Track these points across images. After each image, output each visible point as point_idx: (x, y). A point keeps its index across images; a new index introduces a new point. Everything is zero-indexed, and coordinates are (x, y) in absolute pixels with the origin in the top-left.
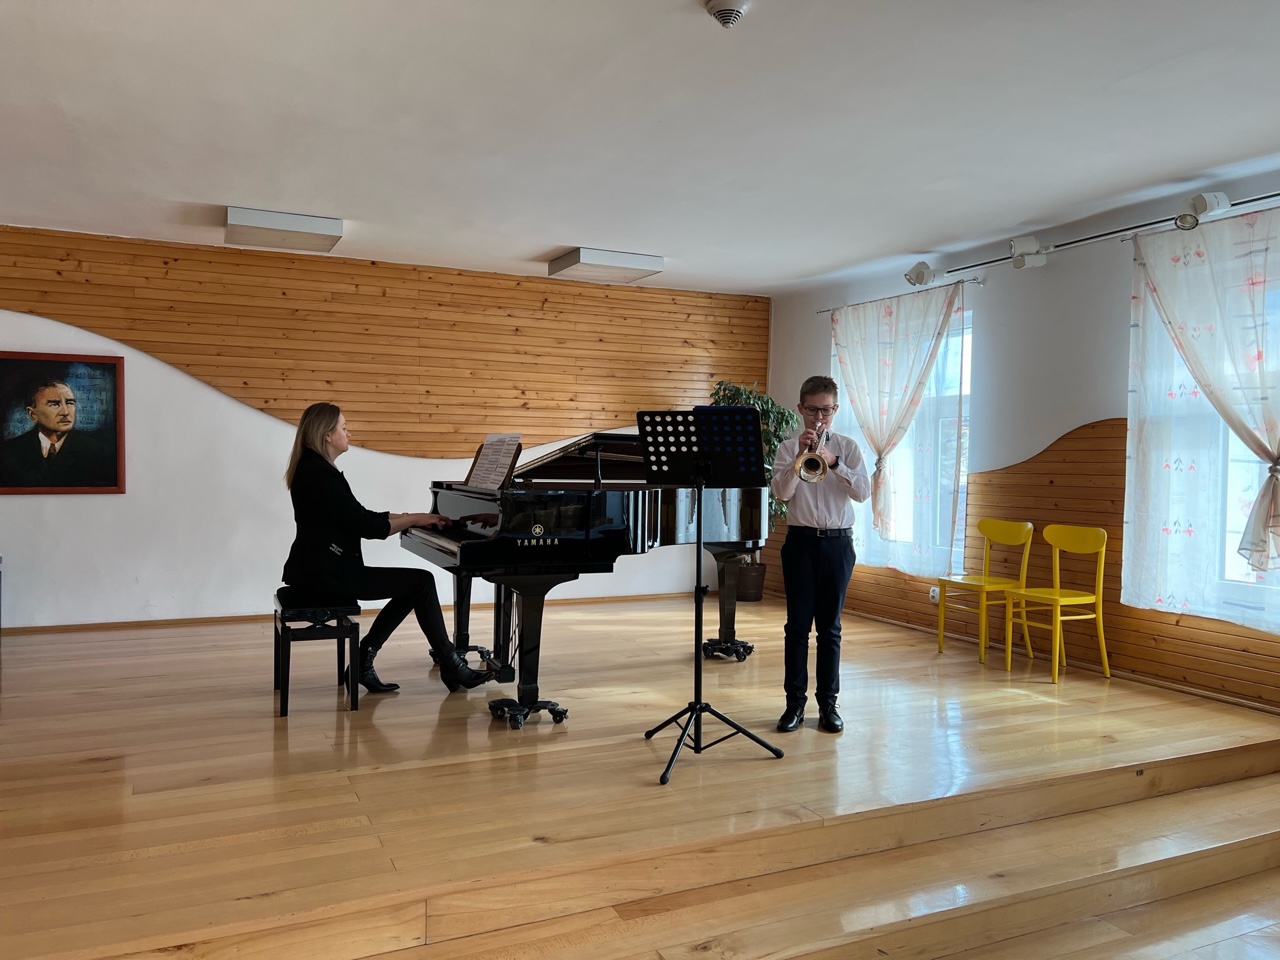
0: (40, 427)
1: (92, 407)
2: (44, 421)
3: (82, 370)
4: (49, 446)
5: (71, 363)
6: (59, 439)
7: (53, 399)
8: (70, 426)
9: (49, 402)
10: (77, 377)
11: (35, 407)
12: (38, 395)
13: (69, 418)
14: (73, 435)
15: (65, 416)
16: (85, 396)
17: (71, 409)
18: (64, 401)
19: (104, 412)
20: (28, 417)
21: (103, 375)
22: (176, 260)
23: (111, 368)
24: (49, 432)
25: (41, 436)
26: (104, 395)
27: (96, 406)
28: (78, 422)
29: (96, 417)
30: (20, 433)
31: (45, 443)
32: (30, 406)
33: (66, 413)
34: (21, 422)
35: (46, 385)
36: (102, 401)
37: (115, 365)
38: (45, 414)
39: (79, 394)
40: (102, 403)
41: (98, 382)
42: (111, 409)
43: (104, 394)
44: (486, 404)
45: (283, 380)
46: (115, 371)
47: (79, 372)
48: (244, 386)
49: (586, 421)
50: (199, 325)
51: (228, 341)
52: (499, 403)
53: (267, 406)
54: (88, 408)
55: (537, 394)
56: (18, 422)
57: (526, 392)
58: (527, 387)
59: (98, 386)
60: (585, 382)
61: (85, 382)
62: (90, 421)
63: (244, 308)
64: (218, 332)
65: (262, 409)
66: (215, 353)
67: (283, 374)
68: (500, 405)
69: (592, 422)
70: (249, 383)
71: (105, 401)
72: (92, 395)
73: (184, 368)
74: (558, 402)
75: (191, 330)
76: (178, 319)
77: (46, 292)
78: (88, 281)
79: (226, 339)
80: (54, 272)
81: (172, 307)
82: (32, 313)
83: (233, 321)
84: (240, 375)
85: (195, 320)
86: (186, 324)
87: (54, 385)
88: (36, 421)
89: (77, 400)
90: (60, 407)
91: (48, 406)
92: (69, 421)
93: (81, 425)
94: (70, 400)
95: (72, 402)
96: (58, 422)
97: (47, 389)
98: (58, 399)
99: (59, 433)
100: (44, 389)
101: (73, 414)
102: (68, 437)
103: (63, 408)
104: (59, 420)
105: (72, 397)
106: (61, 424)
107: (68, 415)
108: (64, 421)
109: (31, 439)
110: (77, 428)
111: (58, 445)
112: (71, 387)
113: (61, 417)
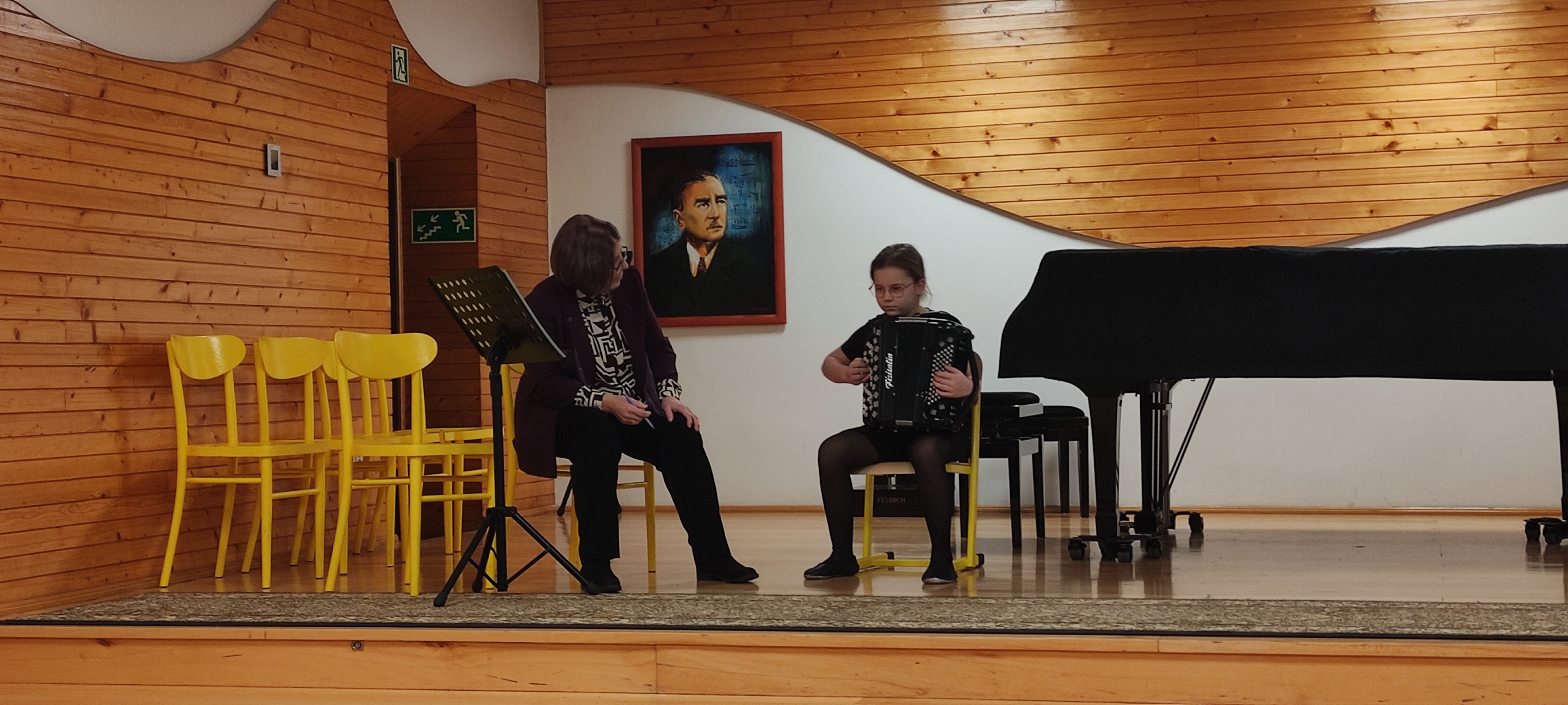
0: (689, 236)
1: (745, 205)
2: (692, 227)
3: (734, 155)
4: (698, 261)
5: (722, 146)
6: (709, 252)
7: (701, 198)
8: (721, 232)
9: (698, 201)
10: (729, 165)
11: (681, 210)
12: (685, 193)
13: (720, 222)
14: (725, 246)
15: (715, 219)
16: (737, 189)
17: (721, 210)
18: (713, 199)
19: (759, 211)
20: (675, 223)
21: (756, 159)
23: (765, 149)
24: (698, 242)
25: (689, 247)
26: (759, 188)
27: (751, 203)
28: (730, 227)
29: (750, 218)
30: (667, 246)
31: (694, 255)
32: (677, 208)
33: (717, 215)
34: (667, 231)
35: (693, 179)
36: (756, 194)
37: (770, 143)
38: (692, 218)
39: (730, 187)
40: (757, 199)
41: (752, 169)
42: (767, 205)
43: (758, 185)
44: (1318, 152)
45: (988, 142)
46: (771, 155)
47: (730, 158)
48: (933, 158)
49: (1521, 167)
50: (872, 74)
51: (911, 92)
52: (1340, 147)
53: (966, 184)
54: (742, 207)
55: (1416, 123)
56: (665, 231)
57: (1394, 123)
58: (1395, 114)
59: (752, 175)
60: (1517, 92)
61: (737, 171)
62: (743, 225)
63: (932, 39)
64: (898, 81)
65: (959, 190)
66: (893, 112)
67: (988, 134)
68: (1343, 150)
69: (1534, 166)
70: (940, 152)
71: (760, 196)
72: (744, 190)
73: (853, 139)
74: (1459, 135)
75: (861, 83)
76: (845, 70)
77: (691, 55)
78: (737, 32)
79: (907, 89)
80: (701, 26)
81: (838, 53)
82: (676, 84)
83: (916, 61)
84: (927, 141)
85: (868, 67)
86: (856, 75)
87: (702, 179)
88: (683, 227)
89: (729, 197)
90: (710, 208)
91: (696, 209)
92: (721, 227)
93: (734, 231)
94: (721, 197)
95: (723, 199)
96: (708, 228)
97: (695, 185)
98: (707, 197)
99: (709, 243)
100: (691, 185)
101: (723, 216)
102: (718, 246)
103: (713, 208)
104: (708, 226)
105: (724, 194)
106: (711, 230)
107: (718, 218)
108: (714, 226)
109: (679, 253)
110: (729, 235)
111: (708, 260)
112: (721, 180)
113: (711, 220)
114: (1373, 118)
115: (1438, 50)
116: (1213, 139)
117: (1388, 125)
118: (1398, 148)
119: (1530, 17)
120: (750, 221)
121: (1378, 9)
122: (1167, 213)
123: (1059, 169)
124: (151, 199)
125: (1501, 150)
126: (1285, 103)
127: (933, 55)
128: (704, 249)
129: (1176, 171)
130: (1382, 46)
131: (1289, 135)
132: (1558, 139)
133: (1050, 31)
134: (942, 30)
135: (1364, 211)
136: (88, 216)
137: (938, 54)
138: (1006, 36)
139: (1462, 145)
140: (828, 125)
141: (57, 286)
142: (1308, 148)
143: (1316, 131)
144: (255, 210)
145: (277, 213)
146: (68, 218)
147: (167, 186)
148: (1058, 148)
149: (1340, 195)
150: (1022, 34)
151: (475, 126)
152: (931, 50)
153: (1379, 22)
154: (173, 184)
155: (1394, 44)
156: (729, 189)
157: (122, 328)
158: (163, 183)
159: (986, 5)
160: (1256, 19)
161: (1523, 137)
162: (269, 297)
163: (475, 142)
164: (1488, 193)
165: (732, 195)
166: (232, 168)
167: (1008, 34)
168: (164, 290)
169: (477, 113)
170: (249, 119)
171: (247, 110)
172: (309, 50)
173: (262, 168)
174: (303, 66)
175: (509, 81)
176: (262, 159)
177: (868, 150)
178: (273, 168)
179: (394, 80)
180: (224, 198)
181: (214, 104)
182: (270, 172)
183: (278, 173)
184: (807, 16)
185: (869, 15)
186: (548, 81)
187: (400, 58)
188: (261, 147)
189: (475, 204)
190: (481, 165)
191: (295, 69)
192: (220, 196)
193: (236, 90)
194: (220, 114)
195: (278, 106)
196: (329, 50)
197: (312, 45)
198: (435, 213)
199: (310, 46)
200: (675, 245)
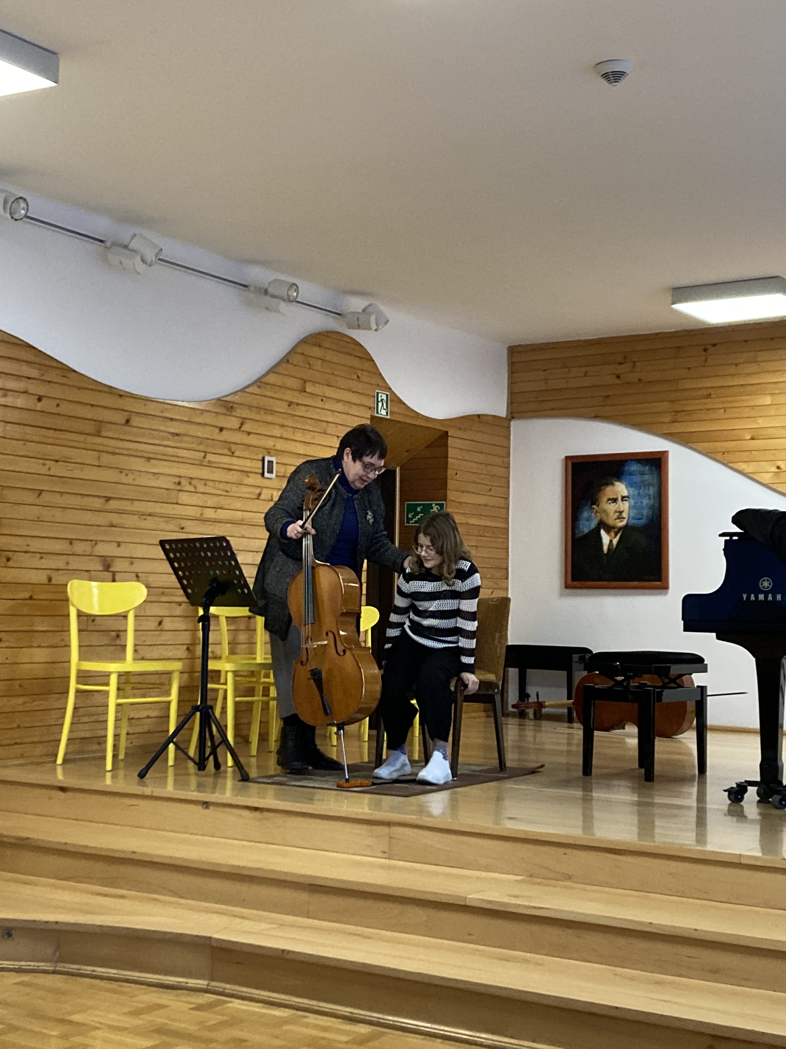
0: (602, 524)
1: (642, 503)
2: (605, 519)
3: (634, 467)
4: (608, 542)
5: (625, 461)
6: (616, 536)
7: (611, 497)
8: (624, 523)
9: (609, 499)
10: (631, 474)
11: (598, 506)
12: (601, 494)
13: (624, 515)
14: (627, 532)
15: (621, 512)
17: (625, 506)
18: (620, 499)
19: (652, 507)
20: (593, 515)
21: (651, 470)
22: (714, 345)
23: (658, 462)
24: (609, 529)
25: (603, 532)
26: (652, 491)
27: (645, 501)
28: (631, 518)
29: (645, 512)
30: (586, 531)
31: (606, 538)
32: (594, 504)
33: (622, 510)
34: (588, 520)
35: (607, 484)
36: (650, 496)
37: (660, 459)
38: (605, 511)
39: (632, 490)
40: (650, 499)
41: (647, 477)
42: (657, 504)
43: (651, 488)
46: (661, 466)
47: (632, 469)
48: (777, 471)
50: (734, 410)
51: (761, 423)
54: (639, 504)
56: (586, 520)
59: (647, 482)
61: (637, 479)
62: (640, 517)
63: (779, 384)
64: (752, 414)
66: (749, 437)
70: (782, 466)
71: (652, 496)
72: (641, 492)
73: (719, 456)
75: (727, 416)
76: (715, 406)
77: (608, 396)
78: (640, 380)
79: (760, 421)
80: (614, 376)
81: (710, 394)
82: (596, 417)
83: (768, 400)
84: (773, 459)
85: (731, 405)
86: (722, 411)
87: (613, 484)
88: (599, 518)
89: (631, 497)
90: (617, 506)
91: (608, 505)
92: (624, 518)
93: (633, 521)
94: (625, 497)
95: (626, 499)
96: (616, 519)
97: (608, 488)
98: (615, 497)
99: (616, 529)
100: (605, 488)
101: (627, 510)
102: (623, 533)
103: (619, 505)
104: (616, 517)
105: (627, 494)
106: (618, 521)
107: (623, 512)
108: (620, 518)
109: (595, 536)
110: (630, 524)
111: (615, 541)
112: (626, 485)
113: (618, 514)
120: (645, 514)
127: (779, 395)
128: (613, 534)
137: (781, 395)
140: (700, 445)
151: (447, 446)
152: (777, 391)
156: (631, 492)
157: (137, 577)
163: (447, 457)
165: (634, 495)
169: (450, 438)
170: (252, 440)
171: (249, 433)
172: (304, 394)
173: (260, 471)
174: (298, 404)
175: (479, 416)
176: (261, 466)
177: (730, 464)
178: (268, 472)
179: (376, 415)
180: (227, 492)
181: (221, 429)
182: (266, 475)
183: (273, 476)
184: (689, 369)
185: (733, 367)
186: (513, 414)
187: (382, 400)
188: (260, 457)
189: (445, 500)
190: (450, 472)
191: (292, 406)
192: (223, 490)
193: (240, 420)
194: (225, 435)
195: (277, 432)
196: (321, 394)
197: (308, 390)
198: (420, 505)
199: (305, 391)
200: (593, 530)
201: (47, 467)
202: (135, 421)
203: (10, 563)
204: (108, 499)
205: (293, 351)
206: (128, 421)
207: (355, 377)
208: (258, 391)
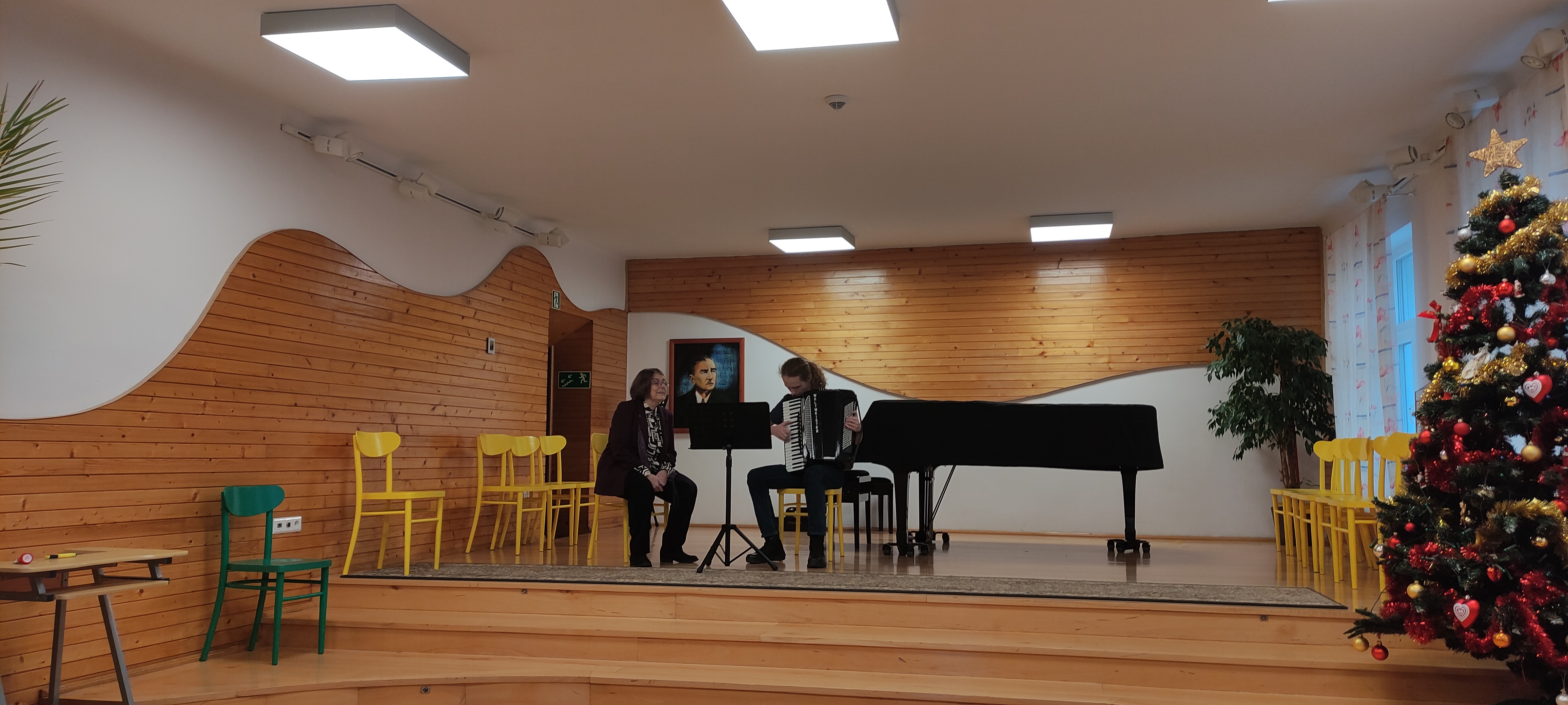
0: (697, 388)
1: (725, 373)
2: (699, 384)
3: (720, 349)
4: (701, 401)
5: (714, 344)
6: (707, 396)
7: (703, 369)
8: (713, 387)
9: (702, 371)
10: (717, 353)
11: (694, 375)
12: (696, 366)
13: (713, 382)
14: (715, 393)
15: (710, 380)
16: (722, 365)
17: (713, 375)
18: (710, 370)
19: (732, 376)
20: (690, 381)
21: (731, 351)
22: (776, 267)
23: (736, 346)
24: (701, 391)
25: (697, 393)
26: (733, 365)
27: (728, 372)
28: (717, 384)
29: (727, 380)
30: (686, 392)
31: (699, 398)
32: (691, 374)
33: (711, 378)
34: (686, 385)
35: (700, 360)
36: (731, 368)
37: (739, 343)
38: (699, 379)
40: (731, 370)
41: (729, 356)
42: (736, 374)
43: (732, 363)
44: (1007, 355)
45: (846, 346)
46: (739, 349)
47: (719, 350)
48: (819, 352)
49: (1105, 366)
50: (790, 311)
51: (809, 320)
52: (1018, 353)
53: (835, 366)
55: (1054, 343)
56: (685, 385)
57: (1044, 342)
58: (1044, 338)
59: (729, 359)
60: (1103, 329)
61: (722, 356)
62: (724, 383)
63: (819, 295)
64: (803, 315)
65: (831, 369)
66: (800, 330)
67: (846, 342)
68: (1019, 355)
69: (1111, 365)
70: (822, 350)
71: (733, 370)
72: (725, 365)
73: (780, 342)
74: (1076, 349)
75: (785, 315)
76: (777, 308)
77: (701, 298)
78: (724, 288)
79: (807, 319)
80: (706, 285)
81: (773, 300)
82: (693, 313)
83: (811, 305)
84: (816, 345)
85: (788, 307)
86: (782, 311)
87: (704, 360)
88: (694, 384)
89: (717, 369)
90: (708, 374)
91: (701, 374)
92: (713, 384)
93: (719, 386)
95: (714, 370)
96: (706, 384)
97: (701, 363)
98: (706, 369)
99: (707, 392)
100: (699, 363)
101: (714, 378)
102: (711, 393)
104: (707, 383)
105: (714, 367)
106: (708, 385)
107: (712, 379)
108: (710, 383)
109: (691, 396)
110: (717, 388)
111: (706, 401)
112: (714, 361)
113: (708, 381)
114: (1034, 340)
115: (1065, 307)
116: (956, 348)
117: (1041, 343)
118: (1046, 355)
119: (1109, 293)
120: (727, 381)
121: (1036, 287)
122: (933, 383)
123: (880, 360)
124: (429, 363)
125: (1095, 357)
126: (991, 331)
127: (820, 302)
128: (704, 395)
129: (938, 363)
130: (1038, 305)
131: (993, 347)
132: (1123, 353)
133: (877, 293)
134: (824, 290)
135: (1029, 385)
136: (397, 371)
137: (822, 302)
138: (856, 295)
139: (1076, 354)
140: (766, 335)
141: (379, 406)
142: (1002, 353)
143: (1006, 345)
144: (481, 370)
145: (492, 372)
146: (387, 372)
147: (438, 357)
148: (880, 349)
149: (1017, 377)
150: (864, 294)
151: (592, 331)
152: (819, 300)
153: (1037, 293)
154: (440, 356)
155: (1044, 304)
157: (411, 428)
158: (436, 356)
159: (846, 279)
160: (977, 290)
161: (1106, 351)
162: (486, 414)
163: (592, 339)
164: (1090, 378)
166: (470, 349)
167: (857, 293)
168: (434, 409)
169: (594, 325)
170: (480, 325)
171: (479, 320)
172: (511, 292)
173: (485, 349)
174: (508, 299)
175: (610, 309)
176: (485, 345)
177: (787, 348)
178: (491, 350)
179: (553, 308)
180: (466, 364)
181: (463, 317)
182: (489, 351)
183: (493, 352)
184: (758, 282)
185: (789, 282)
186: (629, 309)
187: (556, 297)
188: (485, 339)
189: (591, 370)
190: (594, 350)
191: (504, 301)
192: (463, 363)
193: (474, 310)
194: (466, 322)
195: (495, 319)
196: (522, 292)
197: (513, 289)
198: (570, 374)
199: (512, 290)
200: (690, 392)
201: (358, 345)
202: (413, 311)
203: (335, 419)
204: (395, 369)
205: (504, 260)
206: (408, 311)
207: (541, 281)
208: (484, 289)
